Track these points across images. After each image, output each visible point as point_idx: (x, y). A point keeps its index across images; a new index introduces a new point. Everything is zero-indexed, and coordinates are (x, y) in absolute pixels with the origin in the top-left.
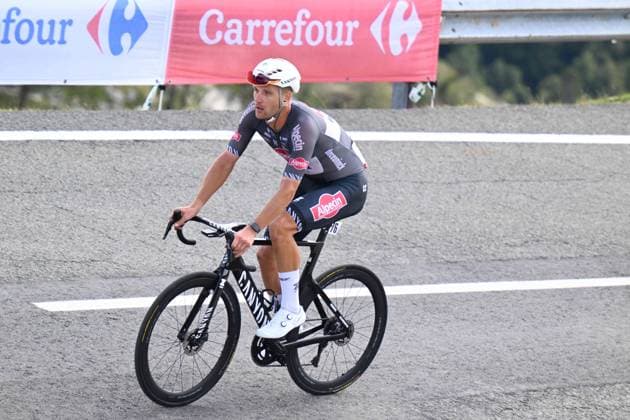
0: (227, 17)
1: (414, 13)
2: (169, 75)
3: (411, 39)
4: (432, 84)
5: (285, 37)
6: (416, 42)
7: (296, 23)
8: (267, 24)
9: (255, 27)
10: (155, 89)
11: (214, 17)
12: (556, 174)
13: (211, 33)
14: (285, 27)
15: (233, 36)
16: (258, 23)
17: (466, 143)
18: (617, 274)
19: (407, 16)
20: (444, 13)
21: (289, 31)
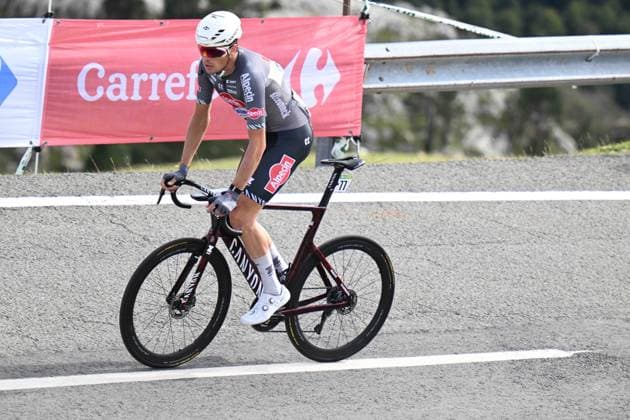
0: (108, 73)
1: (330, 61)
2: (44, 136)
3: (327, 91)
4: (356, 138)
5: (176, 91)
6: (333, 94)
7: (188, 76)
8: (155, 78)
9: (142, 82)
10: (29, 151)
11: (94, 72)
12: (474, 236)
13: (91, 89)
14: (176, 80)
15: (117, 91)
16: (145, 77)
17: (380, 204)
18: (505, 347)
19: (321, 64)
20: (368, 61)
21: (182, 84)
